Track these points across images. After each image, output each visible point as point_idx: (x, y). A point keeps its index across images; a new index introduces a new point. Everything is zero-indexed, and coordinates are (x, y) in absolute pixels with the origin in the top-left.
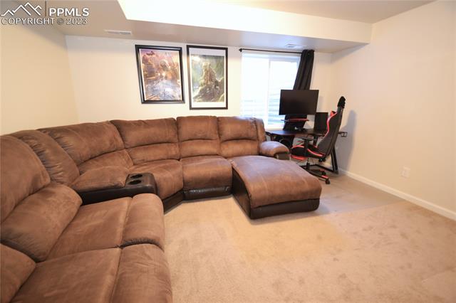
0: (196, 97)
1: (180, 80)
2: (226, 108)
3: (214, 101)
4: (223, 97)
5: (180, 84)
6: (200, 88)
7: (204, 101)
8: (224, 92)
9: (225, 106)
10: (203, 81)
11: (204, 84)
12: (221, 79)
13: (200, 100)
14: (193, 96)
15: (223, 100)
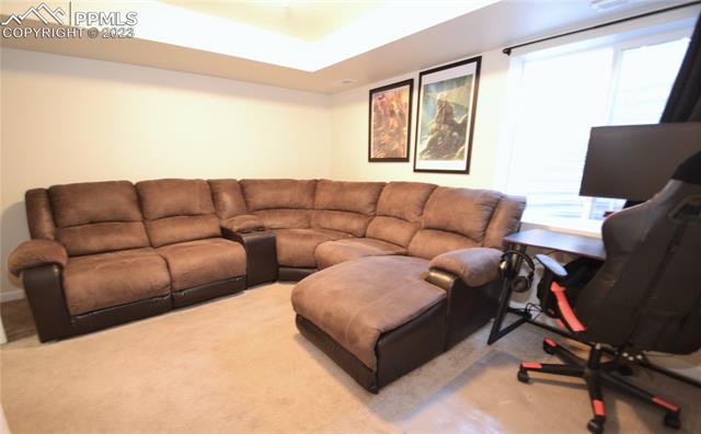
0: (423, 153)
1: (406, 129)
2: (467, 172)
3: (448, 159)
4: (463, 152)
5: (406, 134)
6: (430, 138)
7: (432, 158)
8: (464, 142)
9: (464, 168)
10: (434, 126)
11: (436, 130)
12: (463, 117)
13: (428, 156)
14: (419, 151)
15: (461, 157)
